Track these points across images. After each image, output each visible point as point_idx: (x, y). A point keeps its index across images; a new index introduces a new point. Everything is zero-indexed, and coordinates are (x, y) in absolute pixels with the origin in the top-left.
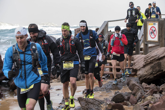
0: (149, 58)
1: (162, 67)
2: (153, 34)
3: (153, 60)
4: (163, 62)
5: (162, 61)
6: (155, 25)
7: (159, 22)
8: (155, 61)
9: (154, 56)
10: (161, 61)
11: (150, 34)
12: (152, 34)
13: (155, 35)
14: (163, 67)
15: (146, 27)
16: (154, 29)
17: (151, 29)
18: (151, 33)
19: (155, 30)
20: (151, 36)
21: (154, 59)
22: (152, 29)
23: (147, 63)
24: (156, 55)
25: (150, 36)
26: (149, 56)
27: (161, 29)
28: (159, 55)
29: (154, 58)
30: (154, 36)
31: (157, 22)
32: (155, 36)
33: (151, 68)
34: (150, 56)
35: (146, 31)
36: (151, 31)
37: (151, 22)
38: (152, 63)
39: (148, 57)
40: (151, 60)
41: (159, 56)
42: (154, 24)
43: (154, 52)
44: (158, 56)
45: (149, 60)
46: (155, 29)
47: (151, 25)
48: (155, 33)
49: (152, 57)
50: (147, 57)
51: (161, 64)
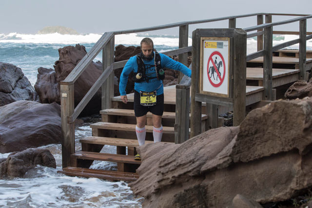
0: (170, 166)
1: (210, 202)
2: (216, 74)
3: (180, 176)
4: (214, 187)
5: (211, 182)
6: (222, 47)
7: (233, 39)
8: (188, 181)
9: (184, 164)
10: (207, 182)
11: (208, 73)
12: (213, 73)
13: (222, 77)
14: (213, 202)
15: (197, 52)
16: (219, 60)
17: (210, 59)
18: (211, 72)
19: (220, 63)
20: (212, 79)
21: (185, 174)
22: (214, 58)
23: (163, 183)
24: (192, 158)
25: (209, 78)
26: (171, 159)
27: (237, 60)
28: (205, 158)
29: (185, 170)
30: (219, 81)
31: (227, 38)
32: (222, 80)
33: (176, 202)
34: (175, 161)
35: (197, 64)
36: (211, 65)
37: (212, 38)
38: (180, 185)
39: (169, 164)
40: (176, 174)
41: (201, 165)
42: (220, 45)
43: (192, 144)
44: (197, 163)
45: (170, 176)
46: (221, 60)
47: (213, 46)
48: (221, 70)
49: (180, 165)
50: (166, 162)
51: (206, 192)
